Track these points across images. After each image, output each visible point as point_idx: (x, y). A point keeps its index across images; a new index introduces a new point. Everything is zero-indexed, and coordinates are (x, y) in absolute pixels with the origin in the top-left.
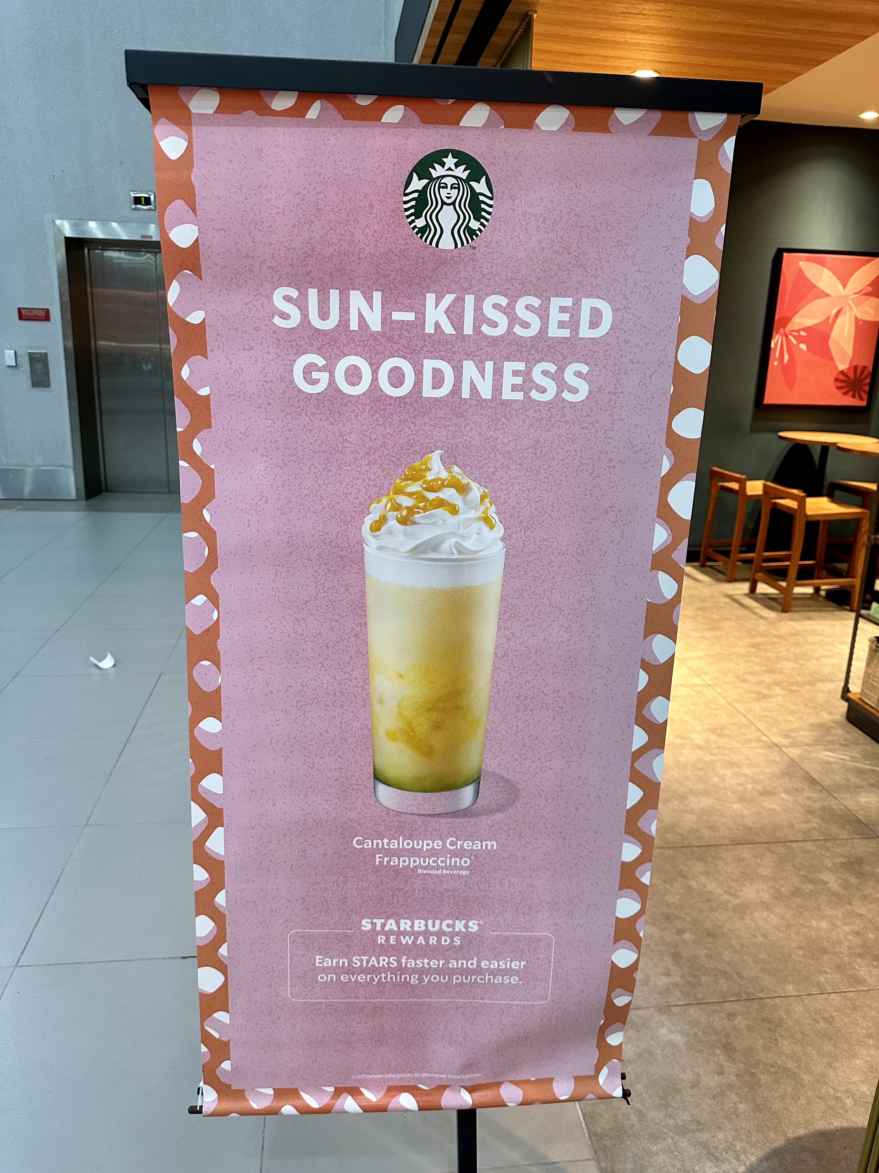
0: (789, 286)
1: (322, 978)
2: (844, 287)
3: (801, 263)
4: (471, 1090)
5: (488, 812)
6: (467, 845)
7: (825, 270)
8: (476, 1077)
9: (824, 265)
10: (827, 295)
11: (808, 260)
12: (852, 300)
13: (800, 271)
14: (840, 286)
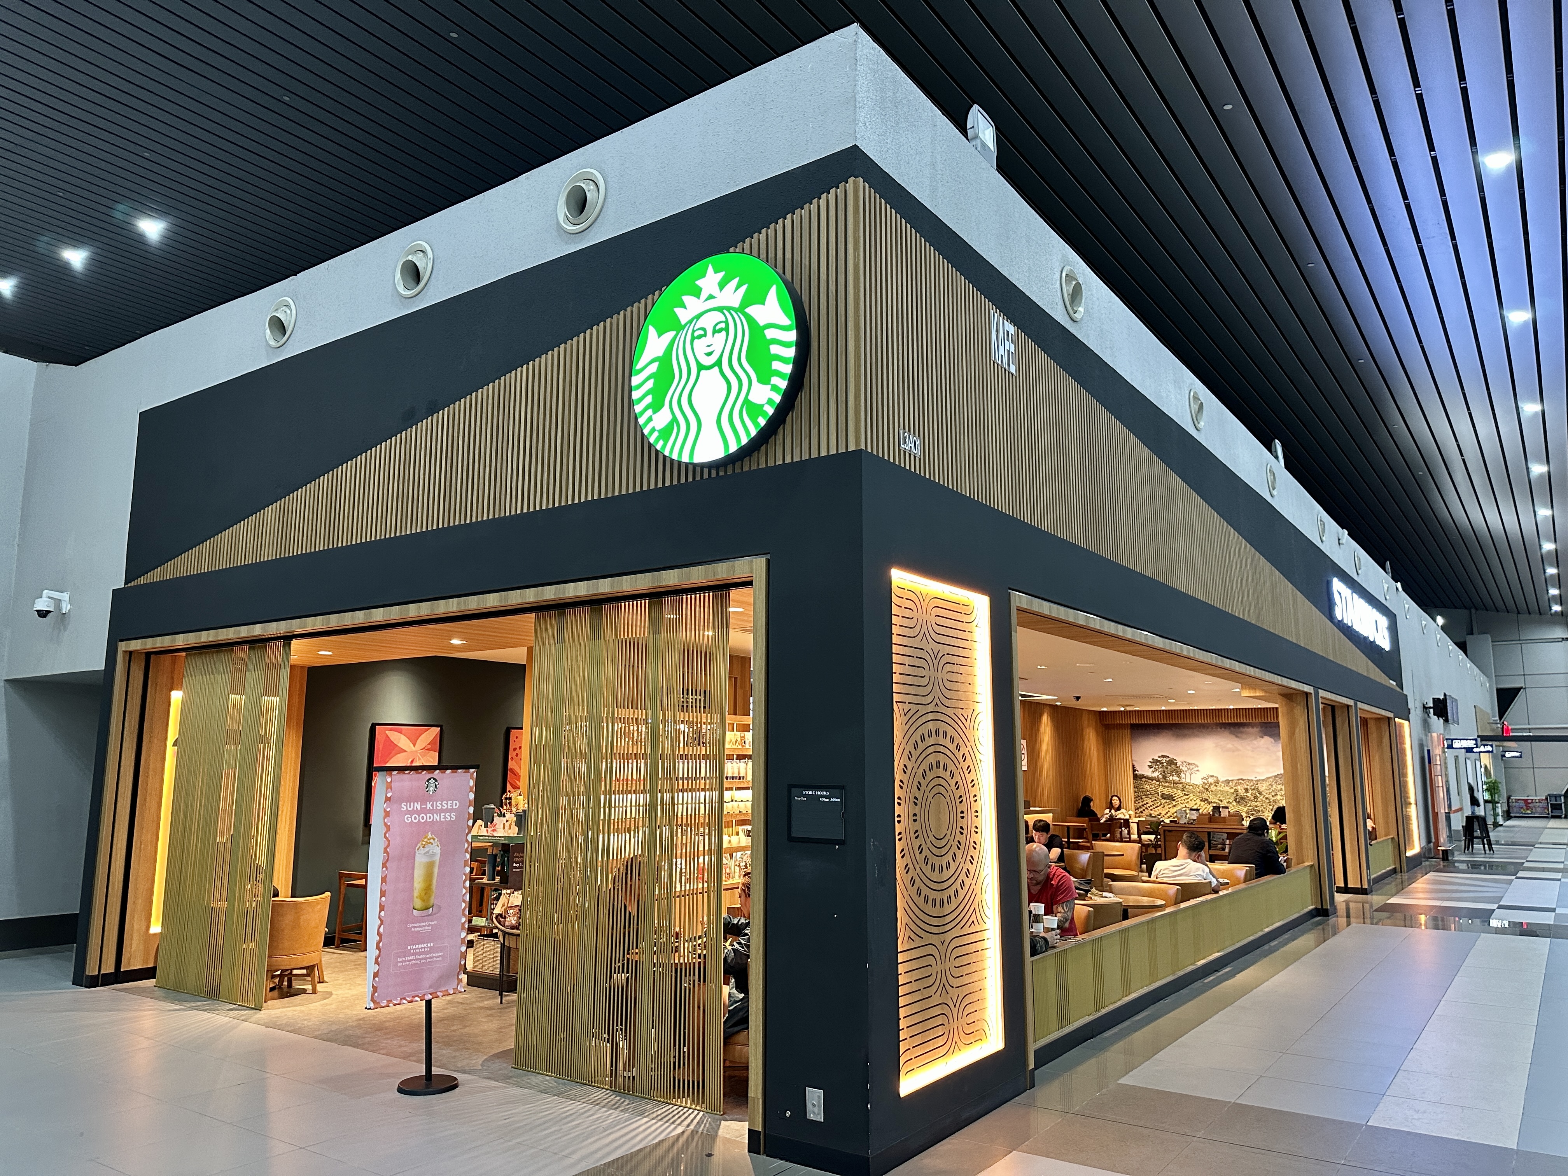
0: (381, 746)
1: (399, 964)
2: (414, 746)
3: (387, 732)
4: (431, 994)
5: (435, 914)
6: (431, 923)
7: (402, 736)
8: (431, 990)
9: (401, 733)
10: (405, 751)
11: (391, 730)
12: (420, 753)
13: (387, 737)
14: (412, 745)
